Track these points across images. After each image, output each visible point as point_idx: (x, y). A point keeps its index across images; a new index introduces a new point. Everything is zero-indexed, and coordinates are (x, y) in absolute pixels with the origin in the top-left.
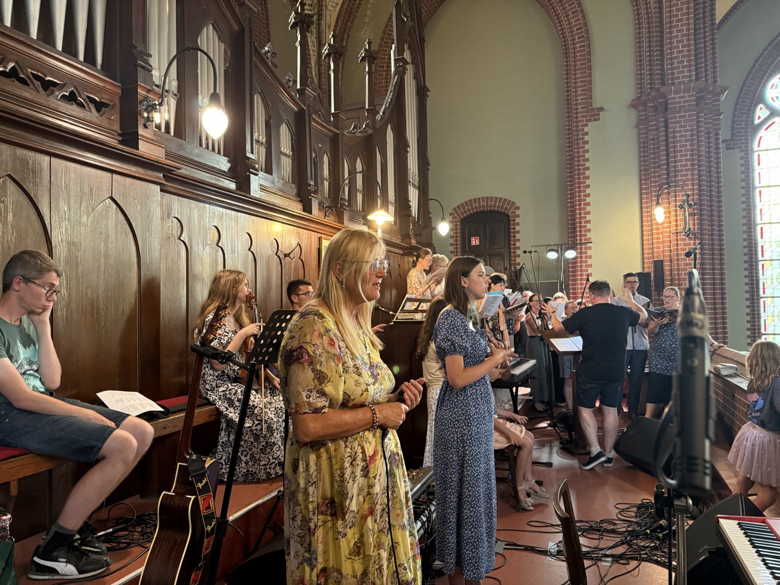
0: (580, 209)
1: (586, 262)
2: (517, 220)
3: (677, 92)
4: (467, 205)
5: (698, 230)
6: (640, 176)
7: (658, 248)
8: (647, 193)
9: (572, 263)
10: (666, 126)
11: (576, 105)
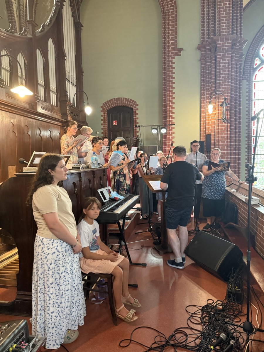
0: (169, 106)
1: (172, 135)
2: (137, 112)
3: (222, 40)
4: (110, 102)
5: (229, 118)
6: (201, 88)
7: (209, 128)
8: (204, 98)
9: (165, 136)
10: (215, 60)
11: (169, 46)
